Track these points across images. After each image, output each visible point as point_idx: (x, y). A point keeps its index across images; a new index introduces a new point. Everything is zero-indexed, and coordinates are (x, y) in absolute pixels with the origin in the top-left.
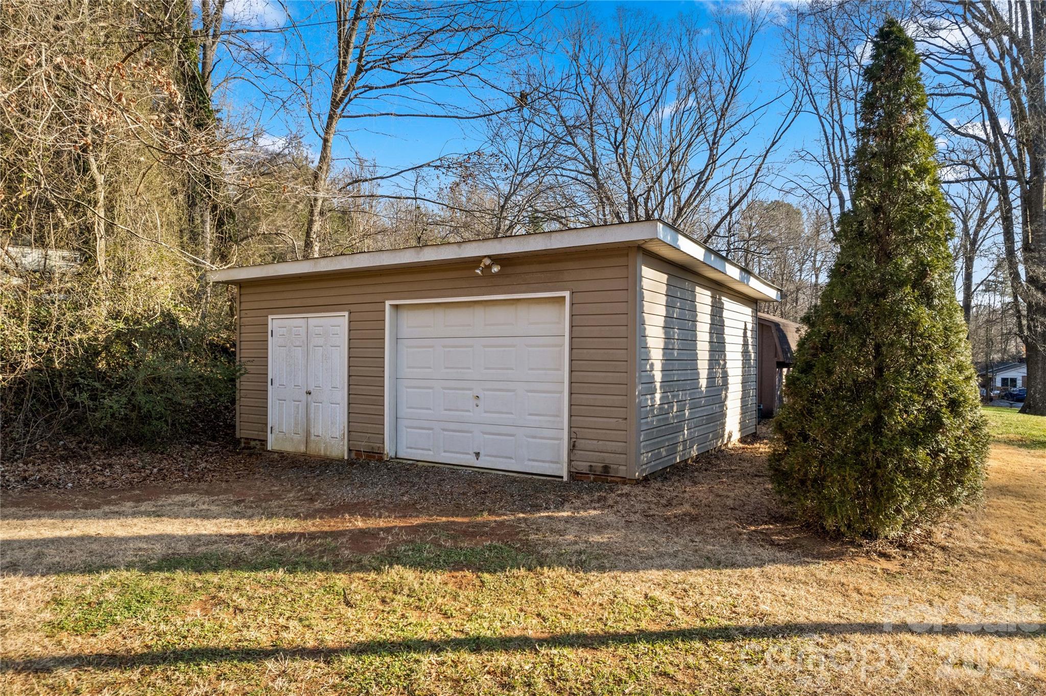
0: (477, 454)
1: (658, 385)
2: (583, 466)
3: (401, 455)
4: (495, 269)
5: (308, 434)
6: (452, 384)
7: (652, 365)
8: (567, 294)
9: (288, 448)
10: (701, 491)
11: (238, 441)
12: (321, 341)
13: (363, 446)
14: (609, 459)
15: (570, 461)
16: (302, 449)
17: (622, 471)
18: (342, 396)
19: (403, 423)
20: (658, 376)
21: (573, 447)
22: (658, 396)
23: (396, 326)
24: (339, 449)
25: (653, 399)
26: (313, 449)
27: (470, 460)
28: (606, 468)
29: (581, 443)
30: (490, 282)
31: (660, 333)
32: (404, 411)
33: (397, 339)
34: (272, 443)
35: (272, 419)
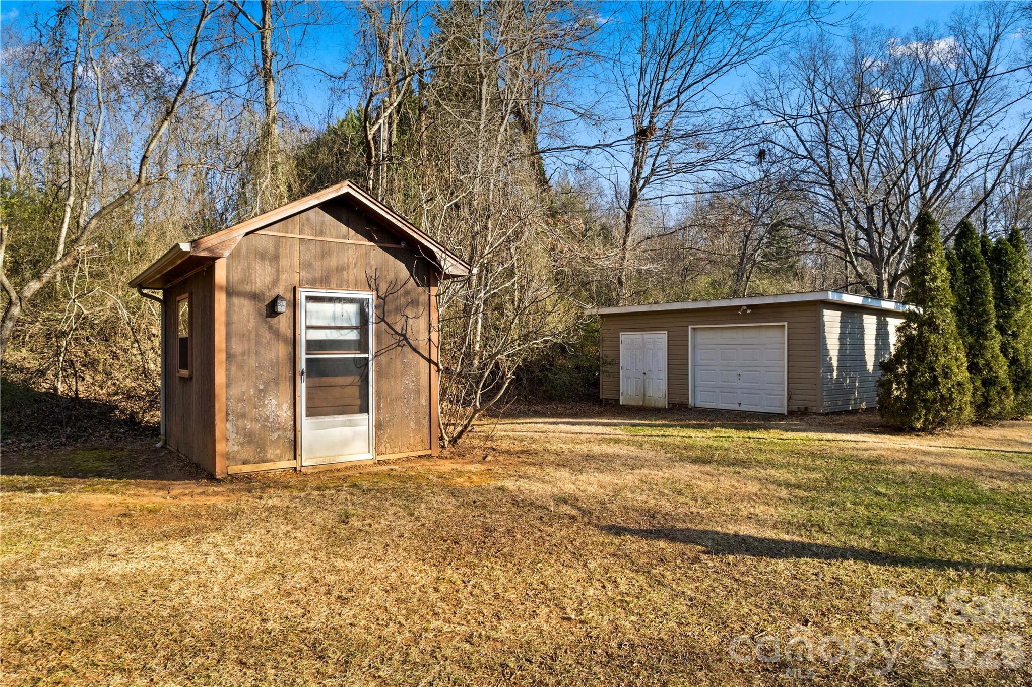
0: (740, 404)
1: (835, 368)
2: (795, 408)
3: (697, 405)
4: (749, 311)
5: (644, 395)
6: (725, 368)
7: (831, 359)
8: (786, 324)
9: (633, 403)
10: (851, 418)
11: (601, 400)
12: (651, 346)
13: (676, 401)
14: (808, 404)
15: (788, 405)
16: (641, 403)
17: (814, 410)
18: (664, 375)
19: (698, 389)
20: (835, 364)
21: (789, 399)
22: (835, 374)
23: (694, 338)
24: (663, 403)
25: (832, 375)
26: (647, 404)
27: (736, 407)
28: (806, 408)
29: (794, 397)
30: (745, 318)
31: (837, 342)
32: (699, 382)
33: (694, 345)
34: (622, 401)
35: (622, 388)
